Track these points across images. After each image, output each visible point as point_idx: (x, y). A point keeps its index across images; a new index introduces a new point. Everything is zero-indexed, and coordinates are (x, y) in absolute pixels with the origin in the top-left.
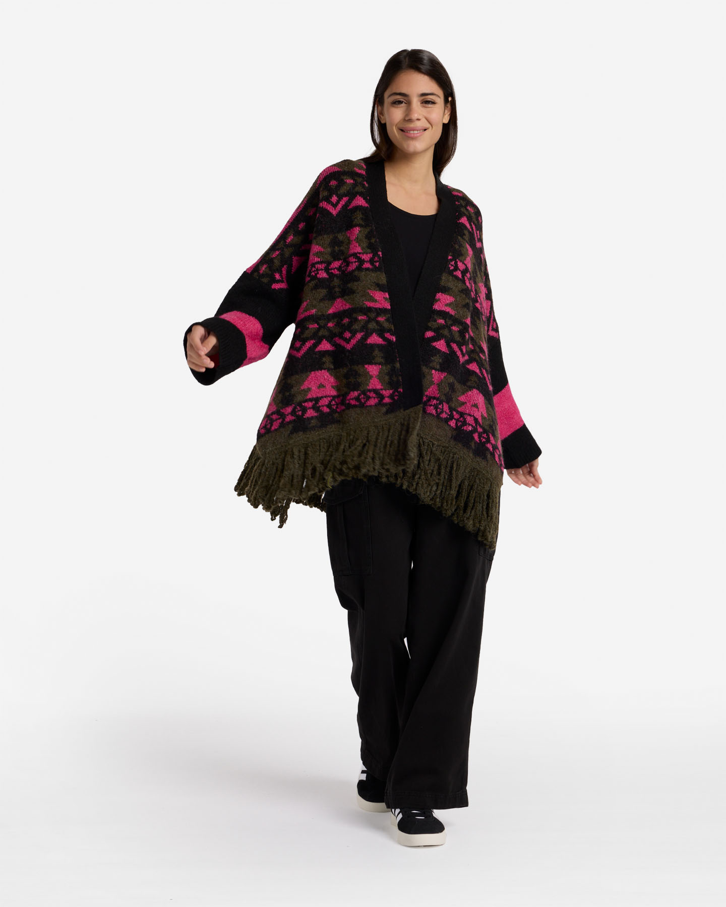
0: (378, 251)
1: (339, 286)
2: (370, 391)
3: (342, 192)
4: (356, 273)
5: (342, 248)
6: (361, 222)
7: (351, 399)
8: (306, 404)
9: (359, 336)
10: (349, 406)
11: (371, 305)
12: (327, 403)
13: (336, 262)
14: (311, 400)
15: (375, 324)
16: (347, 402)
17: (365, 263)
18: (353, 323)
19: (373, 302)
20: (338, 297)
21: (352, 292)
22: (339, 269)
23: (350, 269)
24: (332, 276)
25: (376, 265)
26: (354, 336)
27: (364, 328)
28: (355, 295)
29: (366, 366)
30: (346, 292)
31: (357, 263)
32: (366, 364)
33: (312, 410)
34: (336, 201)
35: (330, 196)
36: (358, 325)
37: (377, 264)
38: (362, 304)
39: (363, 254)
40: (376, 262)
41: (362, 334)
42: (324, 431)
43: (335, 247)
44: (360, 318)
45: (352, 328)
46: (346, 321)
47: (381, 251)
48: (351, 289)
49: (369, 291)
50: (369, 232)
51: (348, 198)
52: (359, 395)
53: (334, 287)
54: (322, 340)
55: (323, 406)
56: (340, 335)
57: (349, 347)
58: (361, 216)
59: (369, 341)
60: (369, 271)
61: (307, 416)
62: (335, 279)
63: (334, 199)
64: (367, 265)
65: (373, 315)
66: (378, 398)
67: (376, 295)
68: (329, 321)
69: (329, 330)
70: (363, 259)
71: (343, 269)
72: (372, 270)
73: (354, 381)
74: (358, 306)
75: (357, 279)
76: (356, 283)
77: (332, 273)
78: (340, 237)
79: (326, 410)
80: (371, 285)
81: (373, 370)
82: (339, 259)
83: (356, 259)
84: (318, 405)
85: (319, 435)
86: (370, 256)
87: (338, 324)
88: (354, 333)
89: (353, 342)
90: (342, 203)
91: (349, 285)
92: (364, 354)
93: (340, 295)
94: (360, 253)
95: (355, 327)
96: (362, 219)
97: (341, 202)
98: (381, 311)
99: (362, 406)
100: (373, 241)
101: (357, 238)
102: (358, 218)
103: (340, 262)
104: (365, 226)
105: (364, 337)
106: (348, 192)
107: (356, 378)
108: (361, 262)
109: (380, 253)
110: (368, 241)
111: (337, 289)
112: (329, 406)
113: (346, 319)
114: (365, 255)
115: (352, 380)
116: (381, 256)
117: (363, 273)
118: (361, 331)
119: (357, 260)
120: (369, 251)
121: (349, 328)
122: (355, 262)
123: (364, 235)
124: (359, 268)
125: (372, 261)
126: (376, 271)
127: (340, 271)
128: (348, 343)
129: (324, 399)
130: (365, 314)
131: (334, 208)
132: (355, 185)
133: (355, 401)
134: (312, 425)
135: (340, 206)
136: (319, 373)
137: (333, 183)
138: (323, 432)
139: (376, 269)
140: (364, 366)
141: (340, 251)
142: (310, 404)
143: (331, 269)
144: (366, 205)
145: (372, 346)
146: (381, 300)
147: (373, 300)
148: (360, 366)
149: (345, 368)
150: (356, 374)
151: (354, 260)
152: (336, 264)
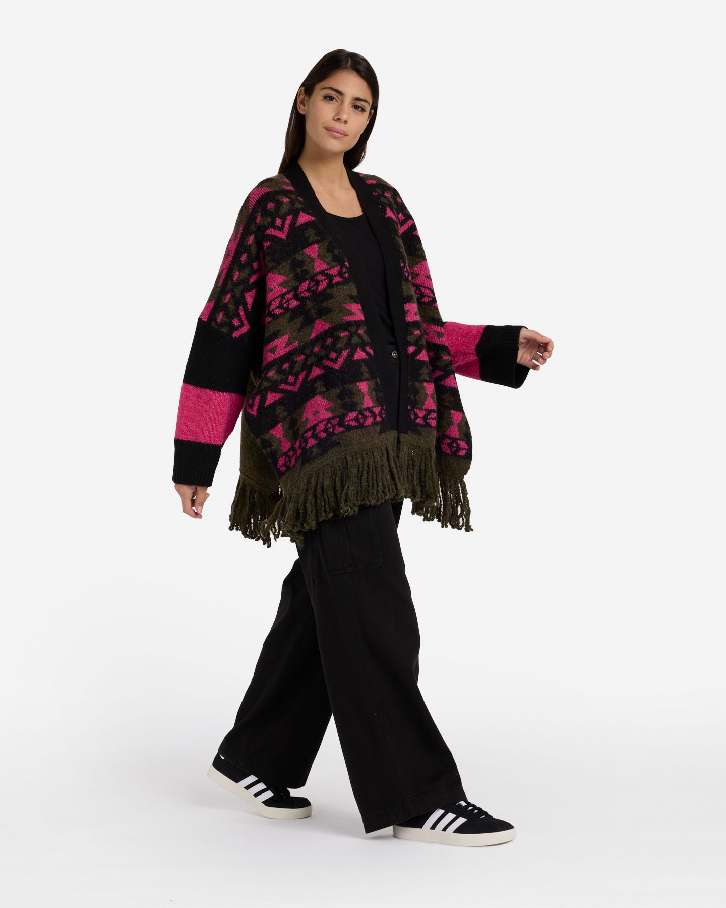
0: (345, 261)
1: (313, 307)
2: (365, 409)
3: (283, 212)
4: (328, 291)
5: (304, 268)
6: (317, 238)
7: (350, 420)
8: (306, 435)
9: (345, 353)
10: (349, 428)
11: (351, 318)
12: (323, 428)
13: (303, 284)
14: (309, 429)
15: (357, 339)
16: (347, 423)
17: (335, 278)
18: (337, 342)
19: (350, 315)
20: (316, 319)
21: (328, 311)
22: (309, 289)
23: (321, 288)
24: (302, 300)
25: (346, 277)
26: (340, 354)
27: (348, 344)
28: (332, 313)
29: (358, 384)
30: (322, 312)
31: (326, 281)
32: (357, 382)
33: (312, 439)
34: (281, 223)
35: (274, 221)
36: (341, 342)
37: (347, 275)
38: (340, 321)
39: (330, 269)
40: (345, 273)
41: (347, 351)
42: (326, 457)
43: (297, 270)
44: (342, 335)
45: (336, 347)
46: (329, 341)
47: (348, 261)
48: (328, 308)
49: (345, 305)
50: (328, 245)
51: (291, 216)
52: (358, 416)
53: (309, 310)
54: (312, 367)
55: (319, 432)
56: (327, 357)
57: (337, 367)
58: (314, 232)
59: (356, 357)
60: (340, 285)
61: (309, 446)
62: (308, 302)
63: (278, 222)
64: (337, 279)
65: (353, 329)
66: (372, 416)
67: (353, 308)
68: (313, 346)
69: (316, 355)
70: (331, 274)
71: (312, 288)
72: (343, 283)
73: (350, 402)
74: (337, 323)
75: (331, 296)
76: (330, 301)
77: (302, 297)
78: (299, 257)
79: (323, 435)
80: (346, 299)
81: (363, 387)
82: (305, 280)
83: (325, 276)
84: (316, 433)
85: (322, 462)
86: (337, 269)
87: (323, 346)
88: (339, 353)
89: (341, 360)
90: (288, 222)
91: (324, 305)
92: (352, 372)
93: (317, 316)
94: (326, 270)
95: (339, 345)
96: (315, 234)
97: (286, 223)
98: (358, 324)
99: (362, 426)
100: (336, 252)
101: (319, 255)
102: (311, 234)
103: (307, 282)
104: (323, 240)
105: (350, 353)
106: (289, 210)
107: (351, 398)
108: (330, 278)
109: (346, 263)
110: (332, 254)
111: (313, 311)
112: (325, 430)
113: (328, 339)
114: (332, 270)
115: (347, 399)
116: (348, 266)
117: (335, 288)
118: (346, 348)
119: (326, 278)
120: (335, 264)
121: (333, 348)
122: (325, 280)
123: (325, 249)
124: (330, 285)
125: (340, 274)
126: (347, 283)
127: (310, 292)
128: (336, 363)
129: (320, 424)
130: (346, 330)
131: (281, 232)
132: (292, 202)
133: (355, 421)
134: (314, 454)
135: (286, 227)
136: (312, 401)
137: (271, 206)
138: (325, 459)
139: (346, 282)
140: (356, 384)
141: (303, 271)
142: (310, 433)
143: (301, 294)
144: (313, 219)
145: (359, 362)
146: (356, 312)
147: (350, 313)
148: (352, 385)
149: (338, 389)
150: (351, 394)
151: (323, 278)
152: (304, 286)
